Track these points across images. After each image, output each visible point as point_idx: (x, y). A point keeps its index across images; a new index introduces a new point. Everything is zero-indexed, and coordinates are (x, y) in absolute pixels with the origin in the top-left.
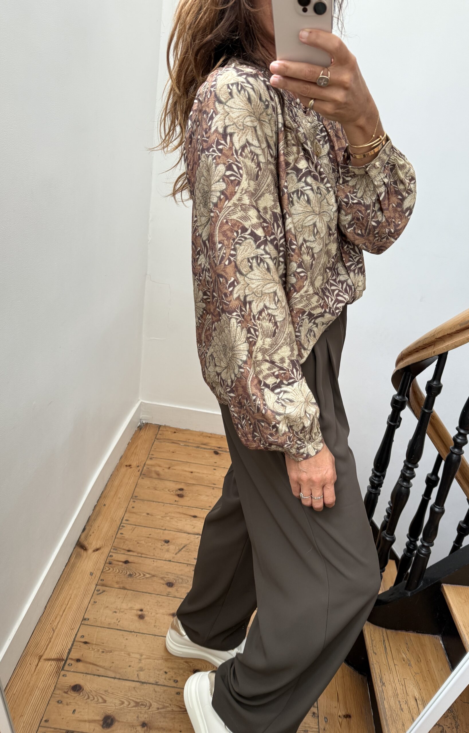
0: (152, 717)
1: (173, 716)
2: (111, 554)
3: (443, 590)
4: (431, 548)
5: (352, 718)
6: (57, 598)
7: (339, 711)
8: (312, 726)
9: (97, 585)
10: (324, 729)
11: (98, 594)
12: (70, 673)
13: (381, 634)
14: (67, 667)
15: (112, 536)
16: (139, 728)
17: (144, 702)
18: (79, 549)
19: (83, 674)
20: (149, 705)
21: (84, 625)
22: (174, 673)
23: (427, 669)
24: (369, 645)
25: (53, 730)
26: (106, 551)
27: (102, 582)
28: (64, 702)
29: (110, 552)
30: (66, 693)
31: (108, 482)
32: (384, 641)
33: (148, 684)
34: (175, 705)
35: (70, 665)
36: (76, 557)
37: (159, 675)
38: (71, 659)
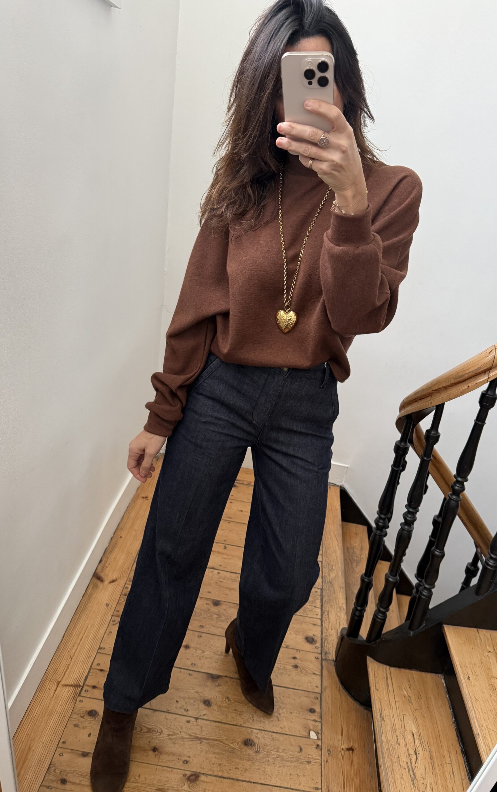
0: (163, 743)
1: (182, 743)
2: (126, 586)
3: (444, 630)
4: (433, 590)
5: (355, 752)
6: (75, 627)
7: (343, 744)
8: (315, 757)
9: (112, 616)
10: (327, 761)
11: (113, 625)
12: (86, 698)
13: (385, 671)
14: (83, 693)
15: (128, 568)
16: (151, 753)
17: (156, 728)
18: (96, 581)
19: (98, 700)
20: (160, 732)
21: (100, 654)
22: (185, 703)
23: (427, 706)
24: (372, 681)
25: (69, 751)
26: (122, 582)
27: (117, 613)
28: (81, 726)
29: (126, 584)
30: (83, 717)
31: (125, 513)
32: (387, 678)
33: (160, 712)
34: (185, 732)
35: (86, 691)
36: (93, 588)
37: (170, 703)
38: (88, 686)
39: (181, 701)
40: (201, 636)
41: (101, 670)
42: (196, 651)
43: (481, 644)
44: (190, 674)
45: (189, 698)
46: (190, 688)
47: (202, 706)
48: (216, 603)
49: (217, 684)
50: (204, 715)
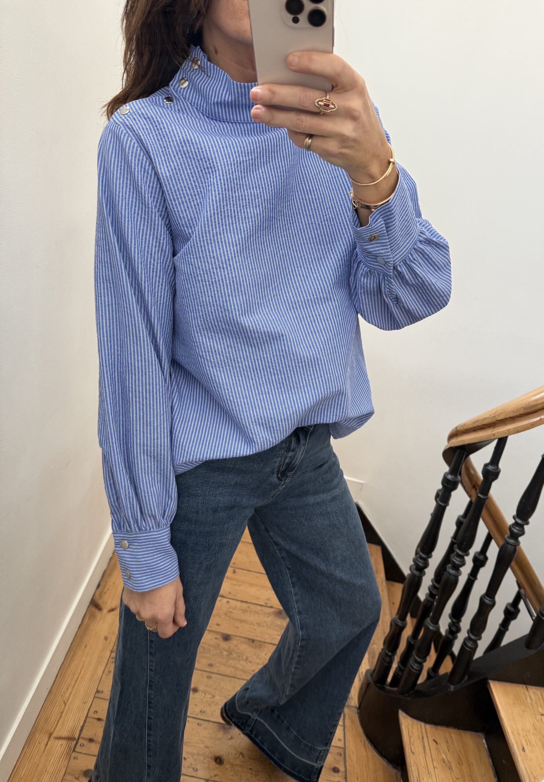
39: (189, 758)
40: (210, 677)
41: (99, 719)
42: (205, 694)
43: (532, 705)
44: (198, 724)
45: (199, 754)
46: (200, 742)
47: (213, 764)
48: (227, 638)
49: (230, 737)
50: (216, 776)
